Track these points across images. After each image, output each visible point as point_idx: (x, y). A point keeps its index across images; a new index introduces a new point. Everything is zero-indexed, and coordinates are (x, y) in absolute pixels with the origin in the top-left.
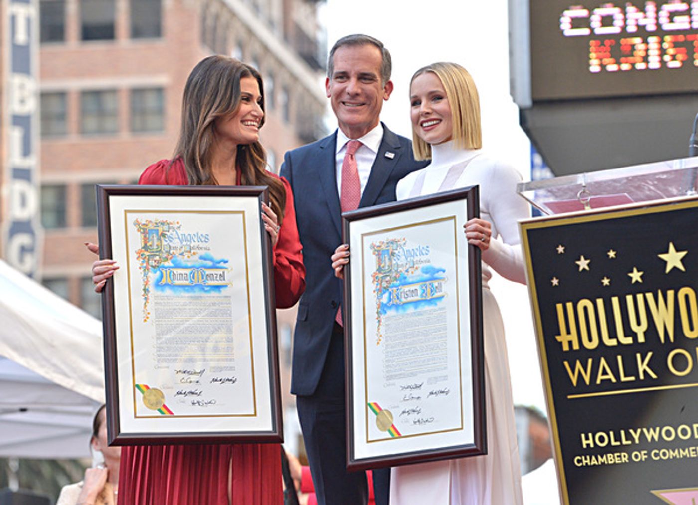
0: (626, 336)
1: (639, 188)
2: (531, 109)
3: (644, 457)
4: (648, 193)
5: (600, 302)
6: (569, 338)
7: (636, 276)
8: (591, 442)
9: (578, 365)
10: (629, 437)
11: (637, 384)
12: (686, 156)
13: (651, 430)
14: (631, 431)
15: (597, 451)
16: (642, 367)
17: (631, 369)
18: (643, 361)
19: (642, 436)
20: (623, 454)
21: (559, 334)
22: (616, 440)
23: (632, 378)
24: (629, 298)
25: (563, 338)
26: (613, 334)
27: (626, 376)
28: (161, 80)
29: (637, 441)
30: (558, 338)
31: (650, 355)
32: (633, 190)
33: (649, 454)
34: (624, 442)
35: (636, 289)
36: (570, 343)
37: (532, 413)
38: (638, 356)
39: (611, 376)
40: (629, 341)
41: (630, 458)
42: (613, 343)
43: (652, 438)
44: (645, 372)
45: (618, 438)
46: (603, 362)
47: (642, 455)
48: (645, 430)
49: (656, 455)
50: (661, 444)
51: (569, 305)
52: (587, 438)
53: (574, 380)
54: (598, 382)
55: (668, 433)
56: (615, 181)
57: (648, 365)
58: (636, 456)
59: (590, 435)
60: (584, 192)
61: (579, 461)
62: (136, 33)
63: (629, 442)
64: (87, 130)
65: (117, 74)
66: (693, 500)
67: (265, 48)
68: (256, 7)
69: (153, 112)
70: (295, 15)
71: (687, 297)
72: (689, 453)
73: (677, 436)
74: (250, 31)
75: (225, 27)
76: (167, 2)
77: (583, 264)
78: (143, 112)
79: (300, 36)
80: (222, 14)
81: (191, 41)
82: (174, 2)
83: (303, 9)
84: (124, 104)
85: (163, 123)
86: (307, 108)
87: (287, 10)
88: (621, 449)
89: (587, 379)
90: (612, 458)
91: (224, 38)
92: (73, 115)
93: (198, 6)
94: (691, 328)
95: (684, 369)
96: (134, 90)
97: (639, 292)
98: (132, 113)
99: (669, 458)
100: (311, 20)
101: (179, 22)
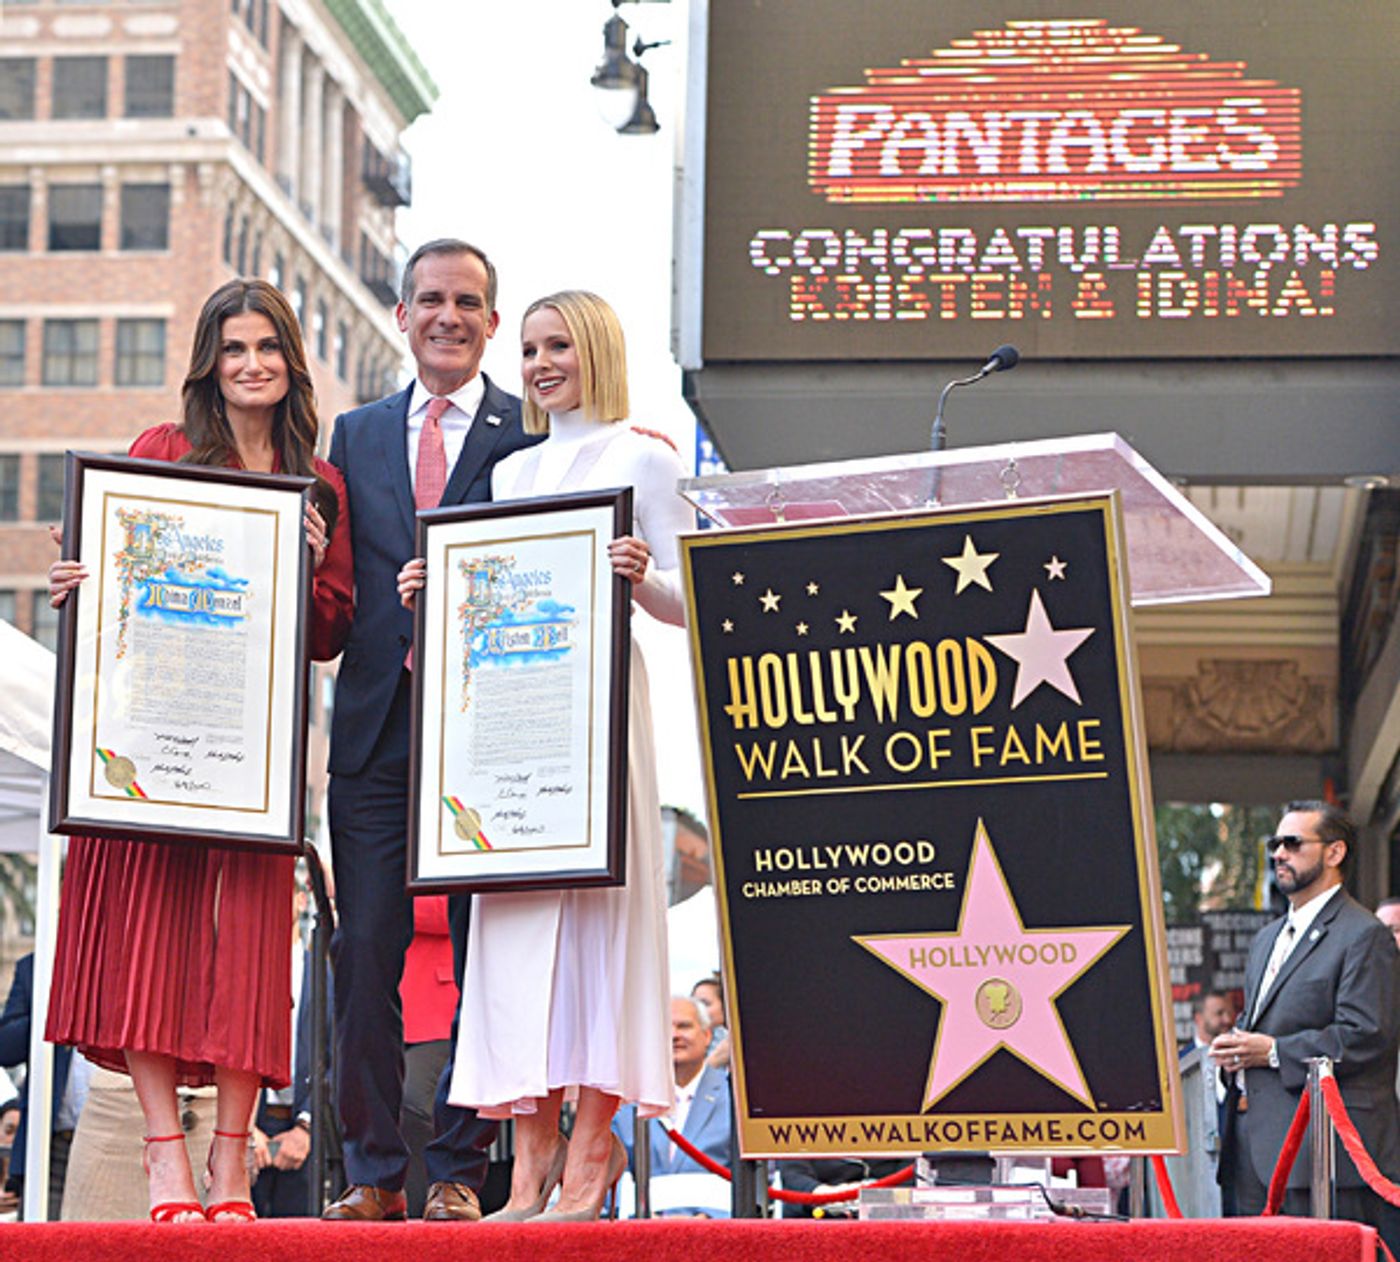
0: (828, 709)
1: (857, 494)
2: (701, 372)
3: (845, 888)
4: (869, 501)
5: (792, 658)
6: (745, 709)
7: (846, 622)
8: (768, 862)
9: (756, 751)
10: (824, 858)
11: (840, 781)
12: (928, 449)
13: (857, 850)
14: (829, 850)
15: (776, 876)
16: (849, 756)
17: (833, 759)
18: (850, 748)
19: (844, 856)
20: (814, 882)
21: (730, 702)
22: (805, 862)
23: (833, 773)
24: (835, 655)
25: (735, 710)
26: (808, 706)
27: (824, 768)
28: (164, 310)
29: (836, 864)
30: (729, 709)
31: (861, 739)
32: (846, 494)
33: (851, 883)
34: (818, 865)
35: (846, 641)
36: (746, 718)
37: (681, 815)
38: (844, 740)
39: (802, 768)
40: (831, 717)
41: (824, 888)
42: (808, 719)
43: (859, 860)
44: (852, 764)
45: (808, 859)
46: (792, 748)
47: (842, 886)
48: (848, 848)
49: (862, 885)
50: (870, 869)
51: (747, 662)
52: (763, 857)
53: (749, 772)
54: (784, 775)
55: (881, 854)
56: (821, 481)
57: (858, 754)
58: (834, 886)
59: (768, 853)
60: (777, 495)
61: (750, 890)
62: (128, 241)
63: (824, 866)
64: (52, 375)
65: (99, 298)
66: (912, 951)
67: (317, 268)
68: (305, 211)
69: (149, 355)
70: (363, 224)
71: (918, 656)
72: (910, 883)
73: (893, 858)
74: (295, 243)
75: (260, 236)
76: (177, 197)
77: (770, 601)
78: (134, 355)
79: (370, 254)
80: (256, 216)
81: (209, 255)
82: (187, 197)
83: (377, 216)
84: (107, 342)
85: (163, 373)
86: (375, 360)
87: (349, 215)
88: (811, 874)
89: (768, 771)
90: (798, 888)
91: (257, 252)
92: (34, 355)
93: (223, 205)
94: (923, 702)
95: (910, 761)
96: (123, 322)
97: (850, 647)
98: (119, 354)
99: (880, 891)
100: (387, 232)
101: (193, 227)
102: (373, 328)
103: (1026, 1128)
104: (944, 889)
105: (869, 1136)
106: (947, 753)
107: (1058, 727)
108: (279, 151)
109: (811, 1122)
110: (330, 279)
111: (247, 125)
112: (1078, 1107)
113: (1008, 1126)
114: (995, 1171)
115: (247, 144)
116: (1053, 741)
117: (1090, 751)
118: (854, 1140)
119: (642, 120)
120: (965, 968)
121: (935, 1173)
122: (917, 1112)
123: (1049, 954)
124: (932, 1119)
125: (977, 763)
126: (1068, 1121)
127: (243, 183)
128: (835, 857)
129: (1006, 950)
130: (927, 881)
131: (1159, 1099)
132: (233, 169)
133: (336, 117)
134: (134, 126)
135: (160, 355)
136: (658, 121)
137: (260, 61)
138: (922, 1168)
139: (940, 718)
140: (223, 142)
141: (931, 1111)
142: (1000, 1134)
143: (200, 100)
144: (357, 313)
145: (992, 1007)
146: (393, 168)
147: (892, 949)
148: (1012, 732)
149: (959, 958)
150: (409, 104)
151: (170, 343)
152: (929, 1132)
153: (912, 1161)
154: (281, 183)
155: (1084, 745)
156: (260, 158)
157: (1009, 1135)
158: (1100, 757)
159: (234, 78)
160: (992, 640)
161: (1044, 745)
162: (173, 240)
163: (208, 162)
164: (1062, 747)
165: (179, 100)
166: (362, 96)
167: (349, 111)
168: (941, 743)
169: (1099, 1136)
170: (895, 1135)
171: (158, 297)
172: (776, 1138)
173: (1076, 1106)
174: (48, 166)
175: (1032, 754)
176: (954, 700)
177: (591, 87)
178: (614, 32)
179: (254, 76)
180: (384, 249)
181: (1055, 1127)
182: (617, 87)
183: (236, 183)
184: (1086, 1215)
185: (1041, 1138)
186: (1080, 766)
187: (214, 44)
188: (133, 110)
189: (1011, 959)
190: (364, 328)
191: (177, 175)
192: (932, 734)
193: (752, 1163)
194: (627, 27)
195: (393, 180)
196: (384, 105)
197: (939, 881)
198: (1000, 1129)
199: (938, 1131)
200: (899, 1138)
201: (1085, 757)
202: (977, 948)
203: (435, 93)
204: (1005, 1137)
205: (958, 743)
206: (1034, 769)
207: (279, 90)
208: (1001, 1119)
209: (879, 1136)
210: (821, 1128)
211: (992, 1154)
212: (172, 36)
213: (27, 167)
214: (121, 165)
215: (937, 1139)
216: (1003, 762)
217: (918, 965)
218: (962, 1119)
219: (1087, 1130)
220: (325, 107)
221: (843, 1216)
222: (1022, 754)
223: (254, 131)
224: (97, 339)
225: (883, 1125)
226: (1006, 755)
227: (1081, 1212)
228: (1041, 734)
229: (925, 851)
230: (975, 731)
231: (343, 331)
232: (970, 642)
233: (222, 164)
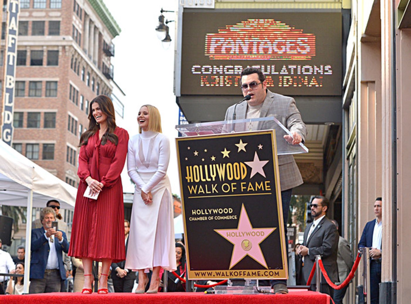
0: (209, 178)
1: (216, 129)
2: (180, 98)
3: (212, 219)
4: (219, 131)
5: (201, 166)
6: (190, 178)
7: (213, 158)
8: (195, 213)
9: (193, 187)
10: (208, 212)
11: (211, 194)
13: (215, 210)
14: (209, 210)
15: (197, 216)
16: (214, 189)
17: (210, 189)
18: (214, 187)
19: (212, 211)
20: (206, 217)
21: (187, 176)
23: (210, 192)
24: (211, 166)
25: (188, 178)
26: (204, 177)
27: (208, 191)
28: (57, 79)
29: (210, 213)
30: (186, 178)
31: (216, 185)
32: (214, 129)
33: (214, 218)
34: (206, 213)
35: (213, 163)
36: (190, 180)
38: (213, 185)
39: (203, 191)
40: (210, 180)
41: (208, 219)
42: (204, 180)
43: (215, 212)
44: (214, 190)
45: (204, 212)
46: (201, 187)
47: (212, 218)
48: (213, 210)
49: (216, 218)
50: (218, 214)
51: (191, 167)
52: (194, 211)
53: (191, 192)
54: (199, 193)
55: (221, 211)
56: (208, 126)
57: (216, 188)
58: (210, 218)
59: (195, 211)
60: (198, 129)
61: (191, 219)
62: (49, 63)
63: (208, 214)
64: (31, 94)
65: (42, 76)
66: (227, 233)
67: (92, 70)
68: (90, 57)
69: (53, 90)
70: (103, 60)
71: (229, 166)
72: (227, 218)
73: (223, 212)
74: (87, 64)
75: (79, 63)
76: (60, 54)
77: (196, 153)
78: (50, 90)
79: (105, 67)
80: (78, 58)
81: (67, 67)
82: (63, 53)
83: (106, 58)
84: (44, 87)
85: (56, 94)
86: (105, 91)
87: (100, 58)
88: (205, 215)
89: (195, 192)
90: (201, 219)
91: (79, 66)
92: (27, 89)
93: (71, 55)
94: (230, 177)
95: (227, 190)
96: (47, 82)
97: (214, 164)
98: (46, 89)
99: (220, 219)
100: (109, 62)
101: (64, 60)
102: (105, 84)
103: (253, 273)
104: (235, 219)
105: (217, 275)
106: (235, 188)
107: (261, 183)
108: (84, 44)
109: (204, 271)
110: (95, 72)
111: (77, 37)
112: (264, 268)
113: (248, 273)
114: (245, 283)
115: (76, 41)
116: (259, 186)
117: (268, 188)
118: (214, 276)
119: (168, 38)
120: (239, 237)
121: (232, 283)
122: (228, 269)
123: (258, 234)
124: (231, 271)
125: (242, 190)
126: (262, 272)
127: (76, 51)
128: (210, 212)
129: (248, 233)
130: (231, 217)
131: (282, 266)
132: (73, 47)
133: (97, 36)
134: (51, 37)
135: (56, 90)
136: (171, 39)
137: (80, 23)
138: (229, 282)
139: (234, 180)
140: (71, 41)
141: (232, 269)
142: (247, 274)
143: (66, 31)
144: (102, 80)
145: (245, 246)
146: (110, 48)
147: (223, 233)
148: (250, 184)
149: (238, 235)
150: (114, 33)
151: (58, 87)
152: (231, 274)
153: (227, 280)
154: (84, 51)
155: (266, 187)
156: (80, 45)
157: (249, 274)
158: (270, 189)
159: (74, 26)
160: (246, 163)
161: (257, 187)
162: (59, 64)
163: (67, 46)
164: (261, 187)
165: (61, 31)
166: (103, 31)
167: (100, 34)
168: (234, 186)
169: (269, 275)
170: (223, 275)
171: (56, 76)
172: (196, 275)
173: (263, 268)
174: (31, 46)
175: (255, 189)
176: (237, 176)
177: (156, 31)
178: (161, 18)
179: (78, 26)
180: (108, 66)
181: (259, 273)
182: (162, 31)
183: (74, 51)
184: (266, 292)
185: (256, 275)
186: (265, 191)
187: (70, 19)
188: (50, 34)
189: (249, 235)
190: (103, 84)
191: (60, 49)
192: (232, 184)
193: (191, 281)
194: (164, 17)
195: (110, 50)
196: (108, 33)
197: (234, 217)
198: (247, 273)
199: (233, 274)
200: (224, 275)
201: (267, 189)
202: (242, 233)
203: (120, 30)
204: (248, 275)
205: (238, 186)
206: (255, 192)
207: (84, 30)
208: (247, 271)
209: (220, 275)
210: (206, 273)
211: (245, 279)
212: (60, 17)
213: (26, 46)
214: (48, 46)
215: (233, 275)
216: (248, 190)
217: (229, 236)
218: (238, 271)
219: (266, 274)
220: (95, 33)
221: (211, 293)
222: (252, 189)
223: (78, 39)
224: (42, 86)
225: (220, 272)
226: (249, 189)
227: (265, 292)
228: (257, 184)
229: (231, 210)
230: (242, 183)
231: (98, 85)
232: (241, 164)
233: (71, 46)
